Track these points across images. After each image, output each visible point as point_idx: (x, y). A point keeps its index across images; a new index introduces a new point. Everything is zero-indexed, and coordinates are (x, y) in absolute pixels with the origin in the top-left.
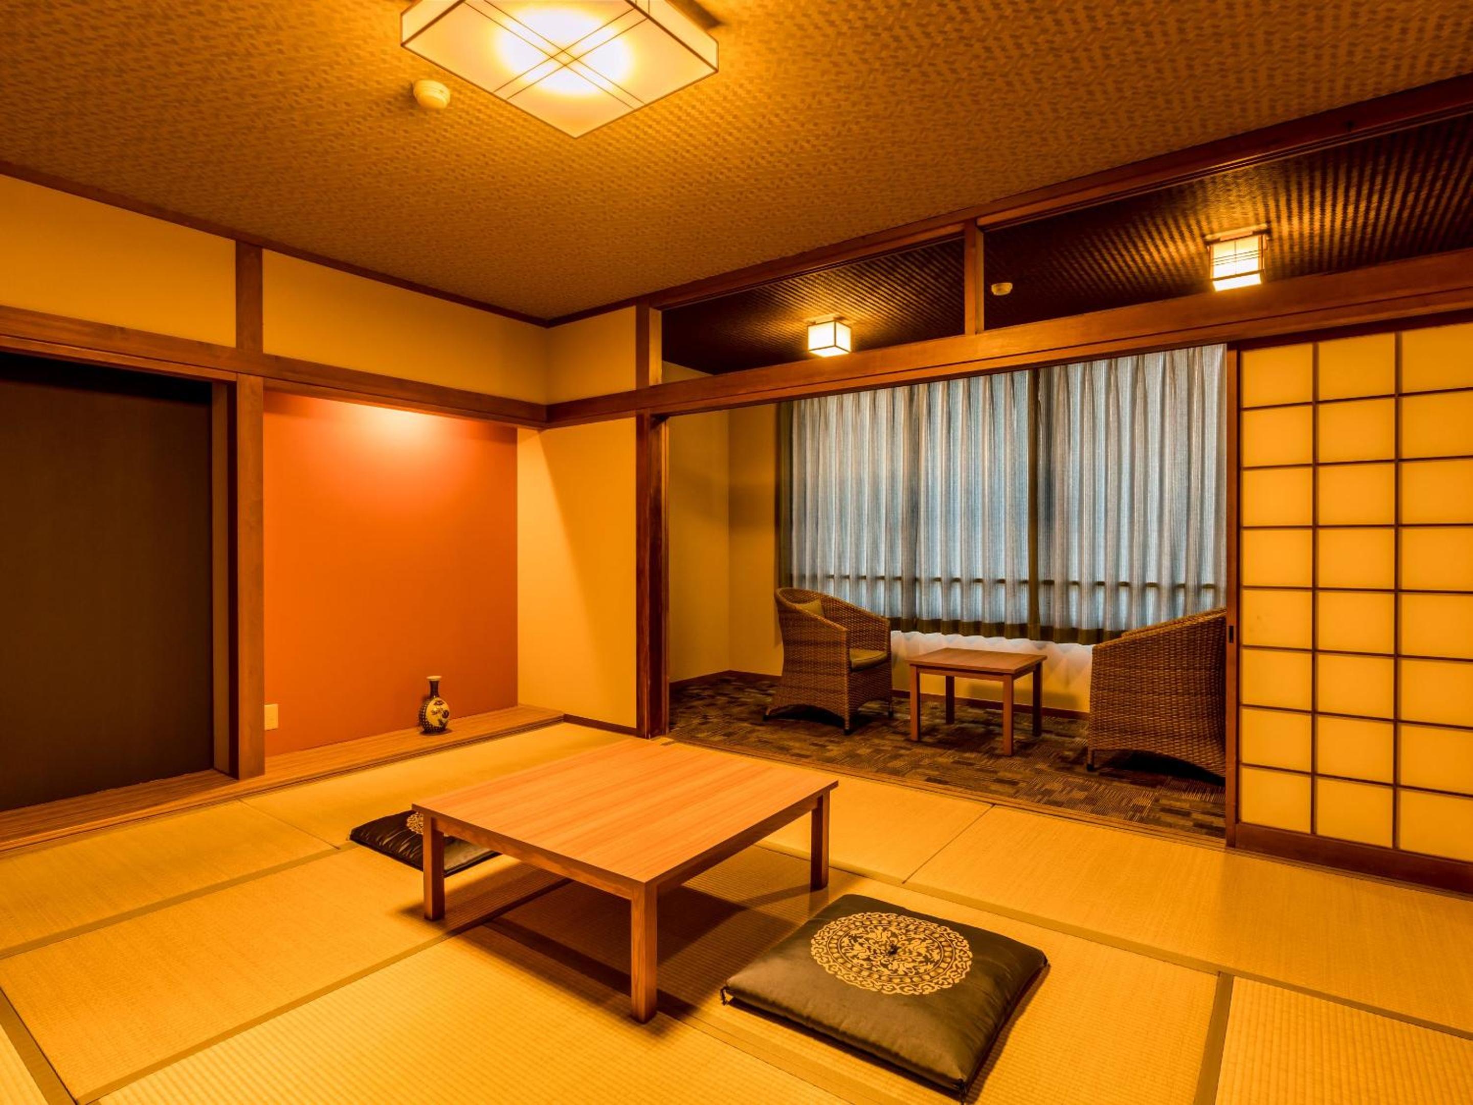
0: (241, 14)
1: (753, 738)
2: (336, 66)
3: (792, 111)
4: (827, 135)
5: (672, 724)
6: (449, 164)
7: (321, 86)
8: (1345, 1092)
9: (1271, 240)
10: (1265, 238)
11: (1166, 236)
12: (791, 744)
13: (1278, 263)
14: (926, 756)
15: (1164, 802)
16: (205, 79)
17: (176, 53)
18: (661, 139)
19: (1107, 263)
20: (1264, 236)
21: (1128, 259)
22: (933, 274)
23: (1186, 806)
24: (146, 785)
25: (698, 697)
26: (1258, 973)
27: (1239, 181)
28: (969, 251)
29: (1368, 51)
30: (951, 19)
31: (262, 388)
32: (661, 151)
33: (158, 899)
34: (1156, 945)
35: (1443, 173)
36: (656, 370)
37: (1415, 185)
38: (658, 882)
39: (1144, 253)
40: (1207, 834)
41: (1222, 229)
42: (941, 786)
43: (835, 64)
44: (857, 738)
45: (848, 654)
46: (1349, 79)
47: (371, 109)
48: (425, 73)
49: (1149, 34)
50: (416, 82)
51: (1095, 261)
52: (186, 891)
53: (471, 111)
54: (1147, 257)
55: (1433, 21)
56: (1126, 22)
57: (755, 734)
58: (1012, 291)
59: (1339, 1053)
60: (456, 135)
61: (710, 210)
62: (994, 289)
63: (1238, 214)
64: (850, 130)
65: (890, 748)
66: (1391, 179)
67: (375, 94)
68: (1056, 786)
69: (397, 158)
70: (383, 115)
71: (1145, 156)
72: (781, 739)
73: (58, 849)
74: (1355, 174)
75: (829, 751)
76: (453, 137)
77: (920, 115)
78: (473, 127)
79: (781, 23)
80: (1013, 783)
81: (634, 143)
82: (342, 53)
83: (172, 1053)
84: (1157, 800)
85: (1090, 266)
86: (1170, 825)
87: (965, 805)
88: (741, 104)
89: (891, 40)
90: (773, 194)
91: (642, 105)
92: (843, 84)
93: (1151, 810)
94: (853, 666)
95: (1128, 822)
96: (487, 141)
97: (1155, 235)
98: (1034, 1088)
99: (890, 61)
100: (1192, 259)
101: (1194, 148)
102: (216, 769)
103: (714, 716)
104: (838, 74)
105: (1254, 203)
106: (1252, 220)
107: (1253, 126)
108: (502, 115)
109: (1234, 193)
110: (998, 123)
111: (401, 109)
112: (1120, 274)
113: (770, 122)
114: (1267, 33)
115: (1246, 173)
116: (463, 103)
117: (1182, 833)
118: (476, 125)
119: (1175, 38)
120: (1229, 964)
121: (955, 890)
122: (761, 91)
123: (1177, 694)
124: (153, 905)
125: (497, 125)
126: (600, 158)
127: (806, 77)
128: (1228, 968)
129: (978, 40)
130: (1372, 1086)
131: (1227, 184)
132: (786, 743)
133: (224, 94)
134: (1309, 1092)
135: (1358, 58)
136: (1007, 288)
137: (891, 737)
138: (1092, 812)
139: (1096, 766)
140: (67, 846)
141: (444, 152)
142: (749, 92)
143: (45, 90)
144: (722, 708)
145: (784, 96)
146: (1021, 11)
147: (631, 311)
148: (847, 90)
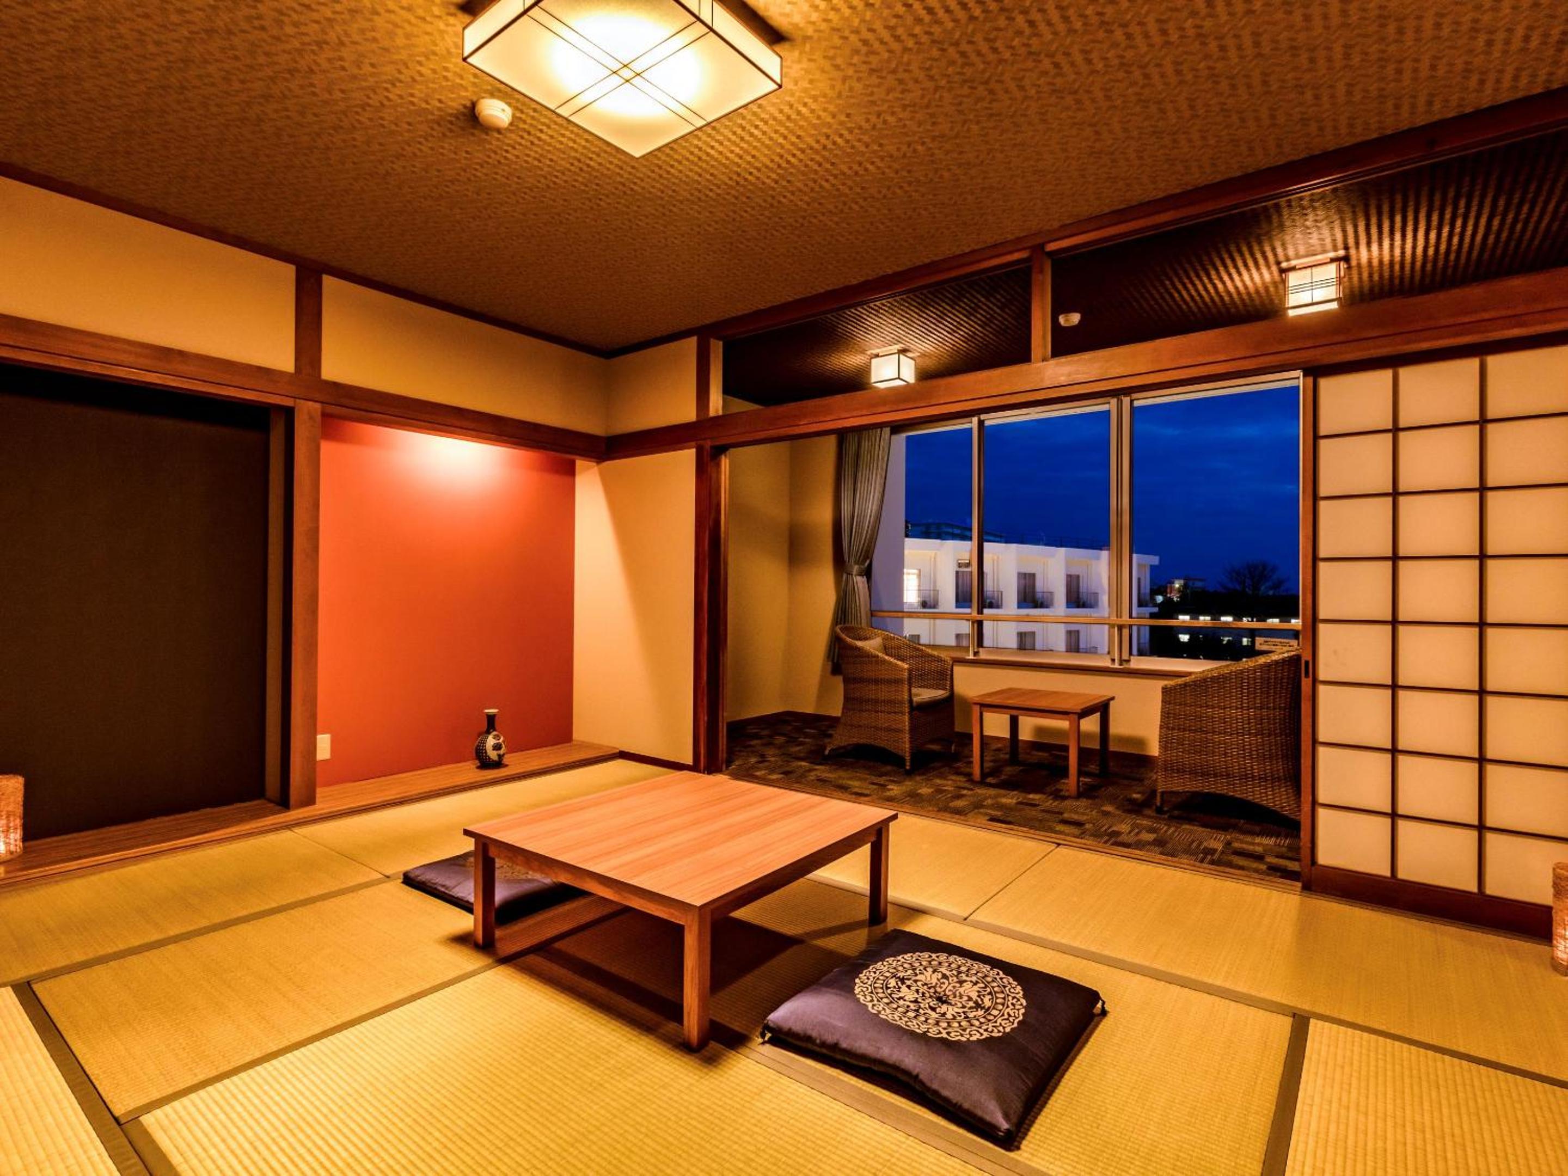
0: (303, 29)
1: (812, 776)
2: (398, 84)
3: (856, 131)
4: (891, 156)
5: (729, 762)
6: (510, 186)
7: (382, 105)
8: (1429, 1136)
9: (1349, 268)
10: (1343, 265)
11: (1240, 264)
12: (851, 783)
13: (1356, 290)
14: (990, 797)
15: (1236, 845)
16: (267, 97)
17: (238, 69)
18: (724, 161)
19: (1179, 293)
20: (1342, 263)
21: (1200, 288)
22: (999, 304)
23: (1259, 849)
24: (196, 813)
25: (757, 736)
26: (1336, 1015)
27: (1317, 204)
28: (1036, 277)
29: (1451, 65)
30: (1019, 33)
31: (319, 413)
32: (724, 173)
33: (204, 923)
34: (1228, 985)
35: (1530, 196)
36: (716, 403)
37: (1501, 208)
38: (712, 907)
39: (1217, 282)
40: (1281, 877)
41: (1298, 257)
42: (1004, 825)
43: (901, 81)
44: (918, 778)
45: (910, 691)
46: (1432, 95)
47: (432, 129)
48: (486, 91)
49: (1223, 48)
50: (478, 100)
51: (1167, 290)
52: (234, 916)
53: (533, 132)
54: (1220, 286)
55: (1520, 31)
56: (1199, 35)
57: (813, 773)
58: (1080, 322)
59: (1421, 1097)
60: (517, 157)
61: (772, 235)
62: (1062, 320)
63: (1314, 240)
64: (915, 151)
65: (950, 789)
66: (1475, 203)
67: (436, 113)
68: (1124, 827)
69: (458, 181)
70: (444, 135)
71: (1219, 178)
72: (840, 777)
73: (106, 875)
74: (1437, 198)
75: (889, 790)
76: (514, 159)
77: (987, 135)
78: (535, 148)
79: (846, 38)
80: (1079, 824)
81: (696, 165)
82: (404, 71)
83: (214, 1073)
84: (1228, 843)
85: (1161, 294)
86: (1242, 868)
87: (1030, 845)
88: (805, 124)
89: (958, 56)
90: (836, 219)
91: (704, 123)
92: (907, 102)
93: (1223, 852)
94: (914, 704)
95: (1198, 864)
96: (548, 162)
97: (1229, 262)
98: (1099, 1125)
99: (957, 78)
100: (1267, 289)
101: (1269, 169)
102: (266, 799)
103: (772, 755)
104: (903, 92)
105: (1332, 229)
106: (1329, 245)
107: (1331, 147)
108: (563, 135)
109: (1311, 217)
110: (1067, 143)
111: (463, 129)
112: (1192, 304)
113: (834, 143)
114: (1346, 46)
115: (1323, 196)
116: (525, 122)
117: (1256, 875)
118: (538, 146)
119: (1250, 51)
120: (1304, 1005)
121: (1018, 928)
122: (825, 110)
123: (1249, 734)
124: (201, 929)
125: (558, 146)
126: (662, 181)
127: (872, 94)
128: (1304, 1010)
129: (1047, 56)
130: (1457, 1131)
131: (1304, 208)
132: (844, 782)
133: (286, 113)
134: (1390, 1135)
135: (1441, 72)
136: (1075, 318)
137: (954, 778)
138: (1161, 853)
139: (1166, 809)
140: (116, 872)
141: (505, 174)
142: (813, 111)
143: (109, 108)
144: (780, 747)
145: (848, 115)
146: (1092, 25)
147: (693, 341)
148: (912, 109)
